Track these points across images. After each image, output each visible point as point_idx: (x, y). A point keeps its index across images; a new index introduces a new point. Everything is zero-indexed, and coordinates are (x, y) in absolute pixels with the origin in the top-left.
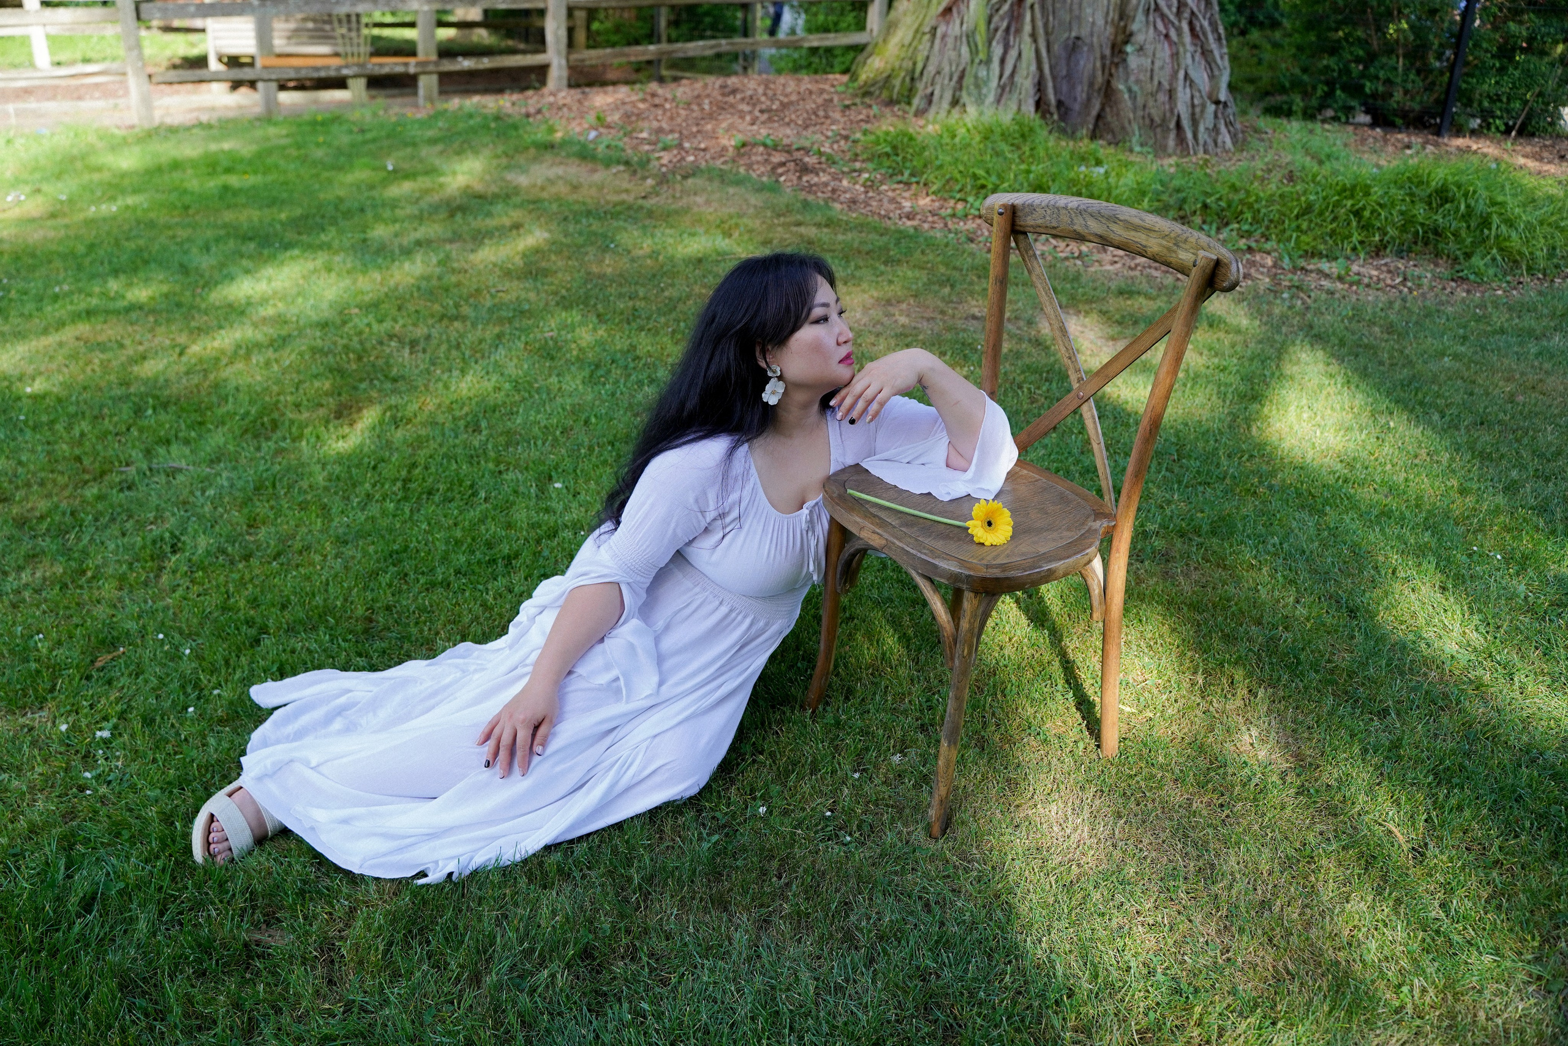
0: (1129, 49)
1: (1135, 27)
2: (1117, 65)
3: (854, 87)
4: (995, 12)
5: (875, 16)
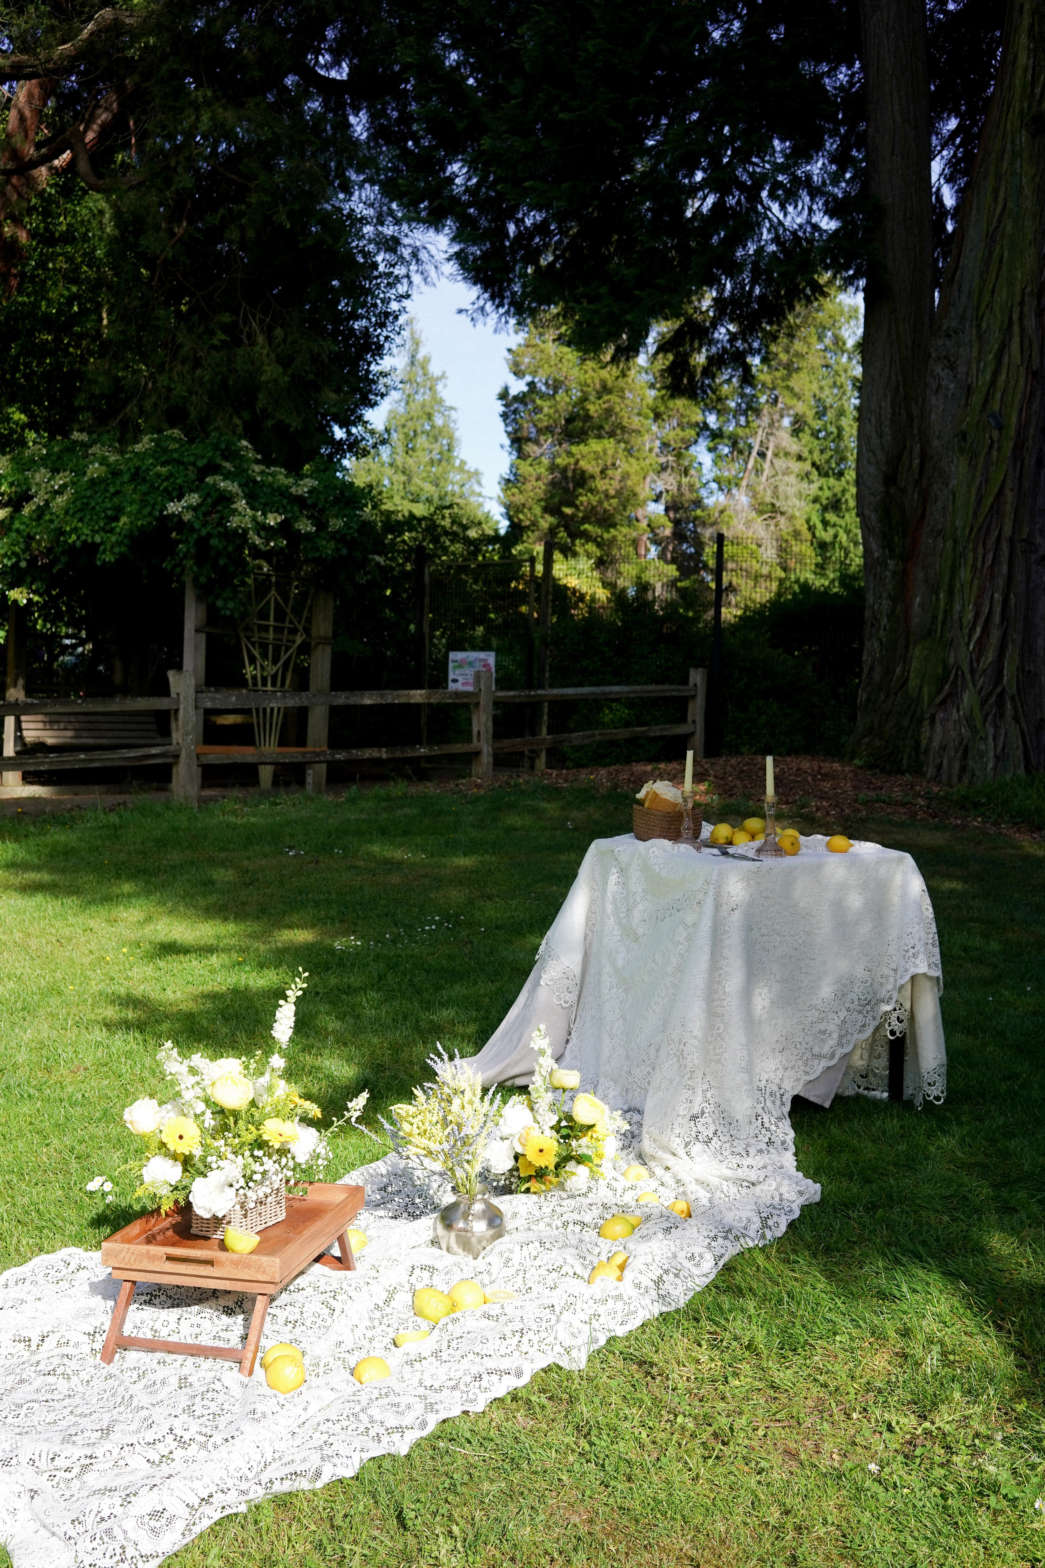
3: (857, 762)
4: (984, 703)
5: (697, 710)
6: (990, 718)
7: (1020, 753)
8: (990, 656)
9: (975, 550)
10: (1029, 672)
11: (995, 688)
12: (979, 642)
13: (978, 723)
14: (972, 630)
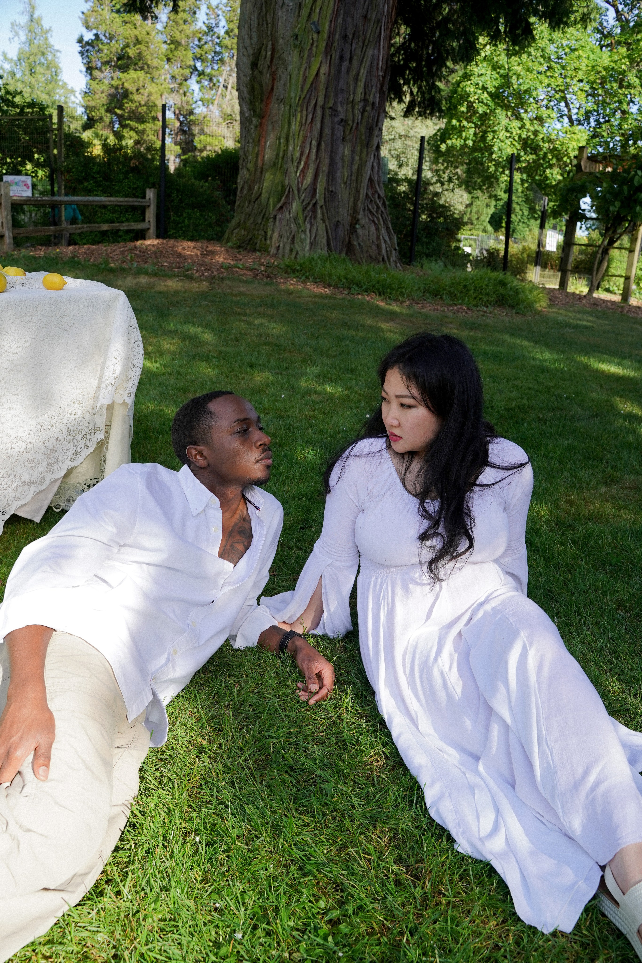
0: (357, 226)
1: (360, 217)
2: (352, 234)
3: (230, 244)
4: (305, 209)
5: (151, 214)
6: (308, 219)
7: (324, 241)
8: (309, 179)
9: (301, 111)
10: (332, 191)
11: (311, 200)
12: (303, 171)
13: (301, 221)
14: (299, 163)
